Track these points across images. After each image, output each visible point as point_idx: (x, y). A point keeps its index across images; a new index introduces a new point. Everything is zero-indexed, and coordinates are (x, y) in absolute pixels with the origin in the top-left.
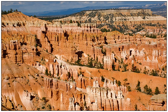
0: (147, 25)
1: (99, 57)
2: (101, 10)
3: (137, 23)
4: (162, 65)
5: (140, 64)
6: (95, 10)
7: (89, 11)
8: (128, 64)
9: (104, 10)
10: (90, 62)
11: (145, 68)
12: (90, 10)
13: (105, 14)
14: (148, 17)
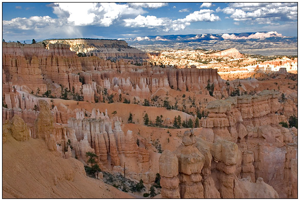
0: (123, 57)
1: (76, 87)
2: (70, 39)
3: (112, 55)
4: (152, 96)
5: (127, 94)
6: (62, 40)
7: (54, 40)
8: (114, 94)
9: (73, 39)
10: (64, 93)
11: (135, 99)
12: (56, 40)
13: (75, 44)
14: (124, 49)
